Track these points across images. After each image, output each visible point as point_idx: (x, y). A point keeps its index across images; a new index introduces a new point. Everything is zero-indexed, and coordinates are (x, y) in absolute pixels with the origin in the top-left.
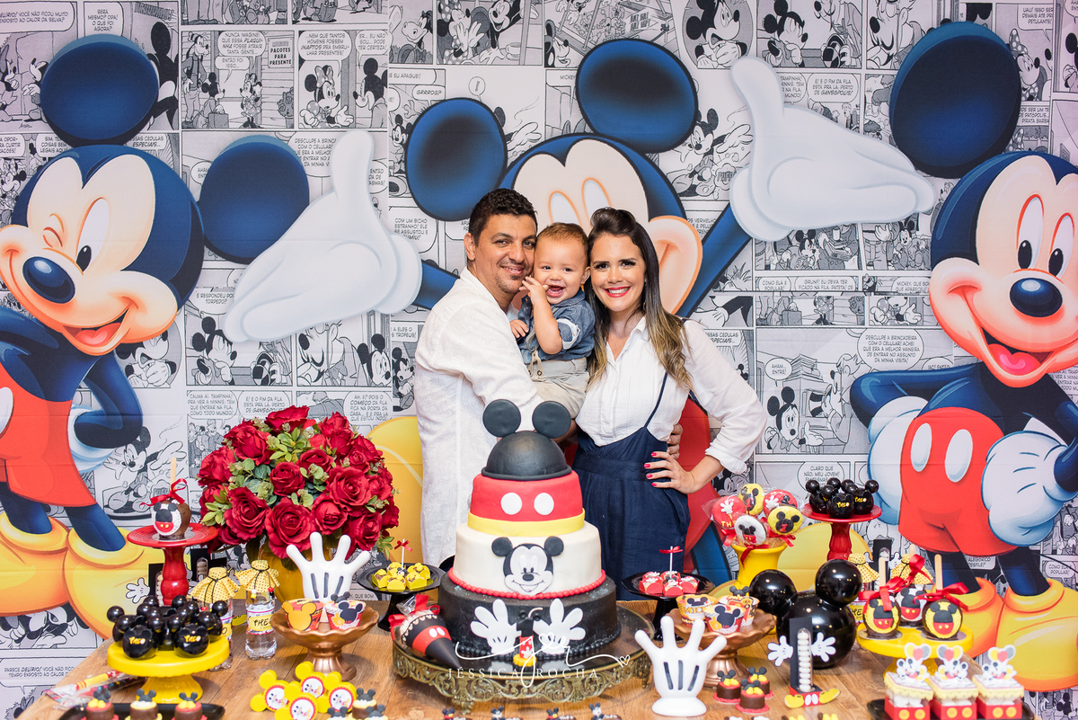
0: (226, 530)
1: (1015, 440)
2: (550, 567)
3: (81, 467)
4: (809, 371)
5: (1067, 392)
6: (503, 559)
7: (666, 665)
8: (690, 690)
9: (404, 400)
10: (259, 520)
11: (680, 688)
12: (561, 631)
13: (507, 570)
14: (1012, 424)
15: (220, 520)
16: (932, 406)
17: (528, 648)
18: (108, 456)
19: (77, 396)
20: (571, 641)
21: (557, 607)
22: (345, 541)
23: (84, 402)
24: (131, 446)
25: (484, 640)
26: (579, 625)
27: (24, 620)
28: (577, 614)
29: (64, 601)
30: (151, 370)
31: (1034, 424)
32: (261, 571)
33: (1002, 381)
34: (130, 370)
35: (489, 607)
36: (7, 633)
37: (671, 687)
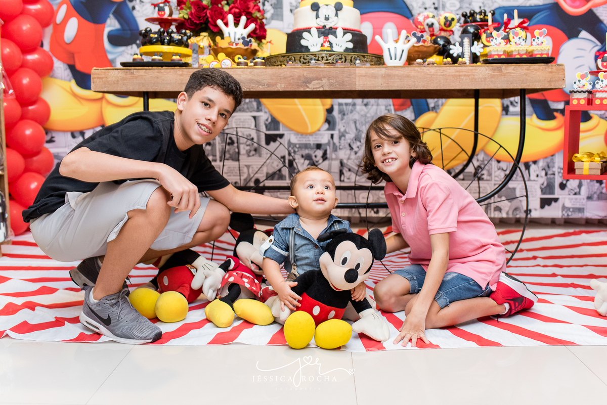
0: (189, 21)
1: (573, 42)
2: (337, 15)
3: (110, 57)
4: (468, 6)
5: (602, 18)
6: (315, 12)
7: (389, 49)
8: (400, 60)
9: (267, 20)
10: (204, 13)
11: (395, 59)
12: (342, 43)
13: (317, 17)
14: (572, 34)
15: (186, 17)
16: (531, 24)
17: (326, 42)
18: (124, 51)
19: (109, 21)
20: (346, 48)
21: (340, 32)
22: (243, 19)
23: (112, 24)
24: (134, 46)
25: (307, 47)
26: (351, 41)
27: (82, 133)
28: (349, 36)
29: (101, 124)
30: (144, 8)
31: (584, 34)
32: (205, 36)
33: (566, 11)
34: (134, 8)
35: (309, 32)
36: (74, 140)
37: (391, 59)
